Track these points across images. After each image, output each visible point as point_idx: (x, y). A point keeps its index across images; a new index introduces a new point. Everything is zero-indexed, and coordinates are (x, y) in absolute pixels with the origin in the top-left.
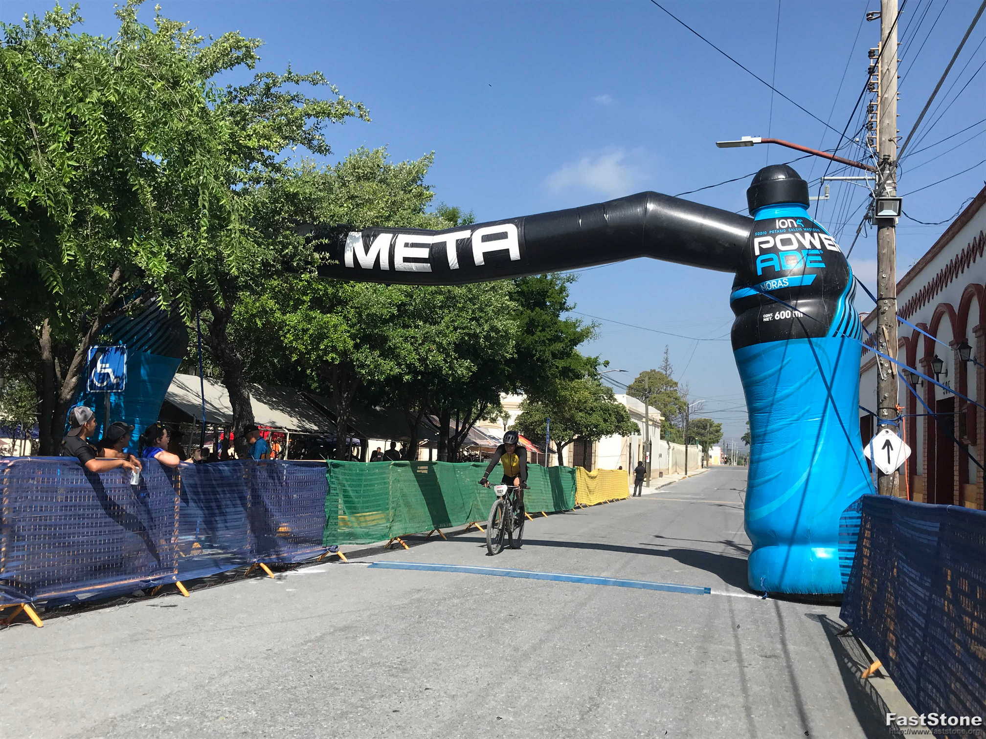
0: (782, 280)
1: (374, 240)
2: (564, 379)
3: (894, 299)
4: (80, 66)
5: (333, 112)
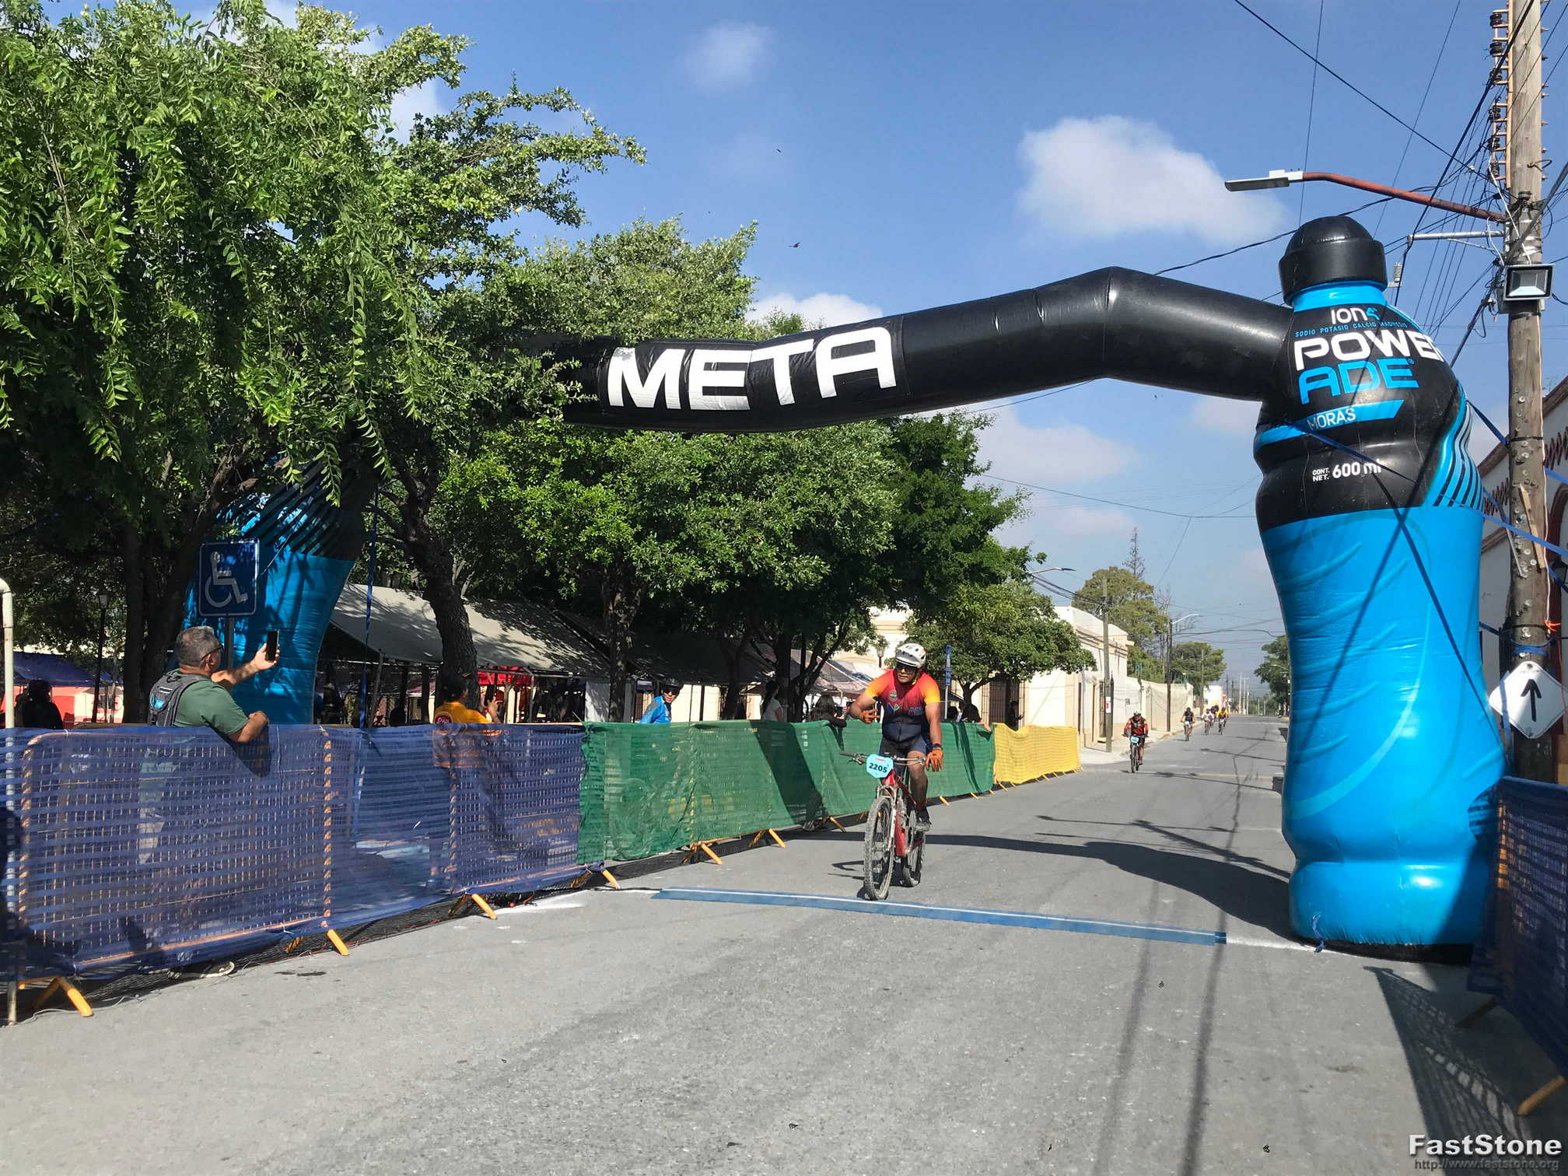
0: (1343, 411)
1: (655, 360)
2: (972, 585)
3: (1540, 438)
4: (138, 64)
5: (583, 149)
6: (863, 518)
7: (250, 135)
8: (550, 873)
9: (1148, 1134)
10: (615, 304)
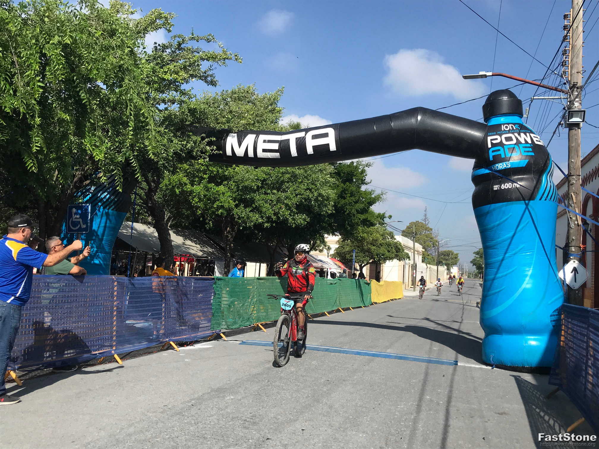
0: (506, 164)
1: (244, 138)
2: (364, 227)
3: (579, 176)
4: (48, 20)
5: (218, 57)
6: (323, 200)
7: (91, 49)
8: (200, 334)
9: (427, 438)
10: (229, 116)
